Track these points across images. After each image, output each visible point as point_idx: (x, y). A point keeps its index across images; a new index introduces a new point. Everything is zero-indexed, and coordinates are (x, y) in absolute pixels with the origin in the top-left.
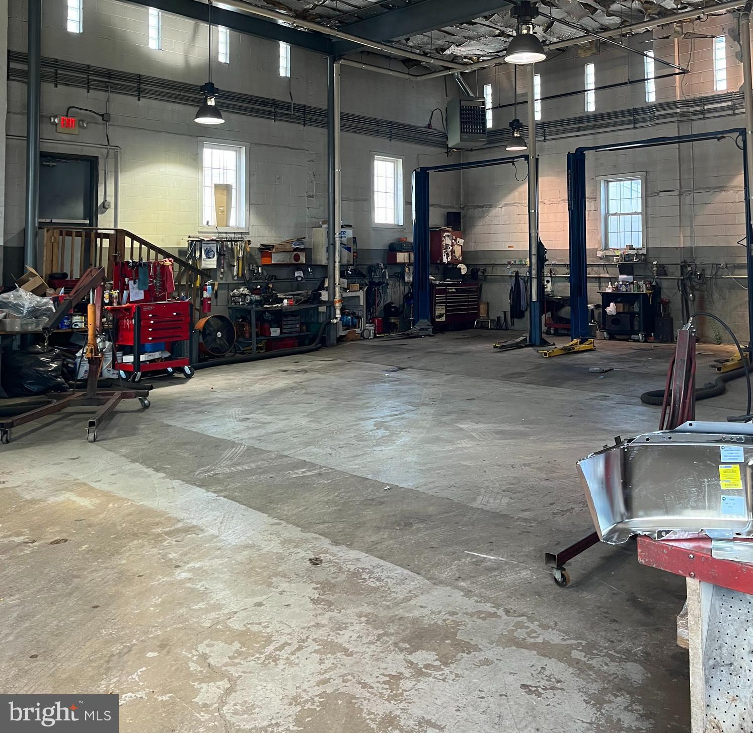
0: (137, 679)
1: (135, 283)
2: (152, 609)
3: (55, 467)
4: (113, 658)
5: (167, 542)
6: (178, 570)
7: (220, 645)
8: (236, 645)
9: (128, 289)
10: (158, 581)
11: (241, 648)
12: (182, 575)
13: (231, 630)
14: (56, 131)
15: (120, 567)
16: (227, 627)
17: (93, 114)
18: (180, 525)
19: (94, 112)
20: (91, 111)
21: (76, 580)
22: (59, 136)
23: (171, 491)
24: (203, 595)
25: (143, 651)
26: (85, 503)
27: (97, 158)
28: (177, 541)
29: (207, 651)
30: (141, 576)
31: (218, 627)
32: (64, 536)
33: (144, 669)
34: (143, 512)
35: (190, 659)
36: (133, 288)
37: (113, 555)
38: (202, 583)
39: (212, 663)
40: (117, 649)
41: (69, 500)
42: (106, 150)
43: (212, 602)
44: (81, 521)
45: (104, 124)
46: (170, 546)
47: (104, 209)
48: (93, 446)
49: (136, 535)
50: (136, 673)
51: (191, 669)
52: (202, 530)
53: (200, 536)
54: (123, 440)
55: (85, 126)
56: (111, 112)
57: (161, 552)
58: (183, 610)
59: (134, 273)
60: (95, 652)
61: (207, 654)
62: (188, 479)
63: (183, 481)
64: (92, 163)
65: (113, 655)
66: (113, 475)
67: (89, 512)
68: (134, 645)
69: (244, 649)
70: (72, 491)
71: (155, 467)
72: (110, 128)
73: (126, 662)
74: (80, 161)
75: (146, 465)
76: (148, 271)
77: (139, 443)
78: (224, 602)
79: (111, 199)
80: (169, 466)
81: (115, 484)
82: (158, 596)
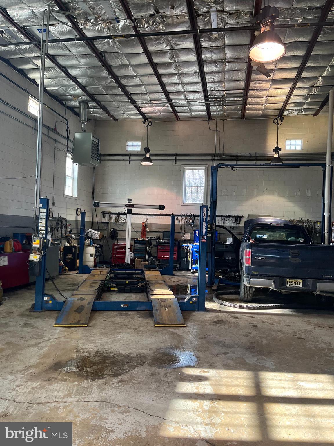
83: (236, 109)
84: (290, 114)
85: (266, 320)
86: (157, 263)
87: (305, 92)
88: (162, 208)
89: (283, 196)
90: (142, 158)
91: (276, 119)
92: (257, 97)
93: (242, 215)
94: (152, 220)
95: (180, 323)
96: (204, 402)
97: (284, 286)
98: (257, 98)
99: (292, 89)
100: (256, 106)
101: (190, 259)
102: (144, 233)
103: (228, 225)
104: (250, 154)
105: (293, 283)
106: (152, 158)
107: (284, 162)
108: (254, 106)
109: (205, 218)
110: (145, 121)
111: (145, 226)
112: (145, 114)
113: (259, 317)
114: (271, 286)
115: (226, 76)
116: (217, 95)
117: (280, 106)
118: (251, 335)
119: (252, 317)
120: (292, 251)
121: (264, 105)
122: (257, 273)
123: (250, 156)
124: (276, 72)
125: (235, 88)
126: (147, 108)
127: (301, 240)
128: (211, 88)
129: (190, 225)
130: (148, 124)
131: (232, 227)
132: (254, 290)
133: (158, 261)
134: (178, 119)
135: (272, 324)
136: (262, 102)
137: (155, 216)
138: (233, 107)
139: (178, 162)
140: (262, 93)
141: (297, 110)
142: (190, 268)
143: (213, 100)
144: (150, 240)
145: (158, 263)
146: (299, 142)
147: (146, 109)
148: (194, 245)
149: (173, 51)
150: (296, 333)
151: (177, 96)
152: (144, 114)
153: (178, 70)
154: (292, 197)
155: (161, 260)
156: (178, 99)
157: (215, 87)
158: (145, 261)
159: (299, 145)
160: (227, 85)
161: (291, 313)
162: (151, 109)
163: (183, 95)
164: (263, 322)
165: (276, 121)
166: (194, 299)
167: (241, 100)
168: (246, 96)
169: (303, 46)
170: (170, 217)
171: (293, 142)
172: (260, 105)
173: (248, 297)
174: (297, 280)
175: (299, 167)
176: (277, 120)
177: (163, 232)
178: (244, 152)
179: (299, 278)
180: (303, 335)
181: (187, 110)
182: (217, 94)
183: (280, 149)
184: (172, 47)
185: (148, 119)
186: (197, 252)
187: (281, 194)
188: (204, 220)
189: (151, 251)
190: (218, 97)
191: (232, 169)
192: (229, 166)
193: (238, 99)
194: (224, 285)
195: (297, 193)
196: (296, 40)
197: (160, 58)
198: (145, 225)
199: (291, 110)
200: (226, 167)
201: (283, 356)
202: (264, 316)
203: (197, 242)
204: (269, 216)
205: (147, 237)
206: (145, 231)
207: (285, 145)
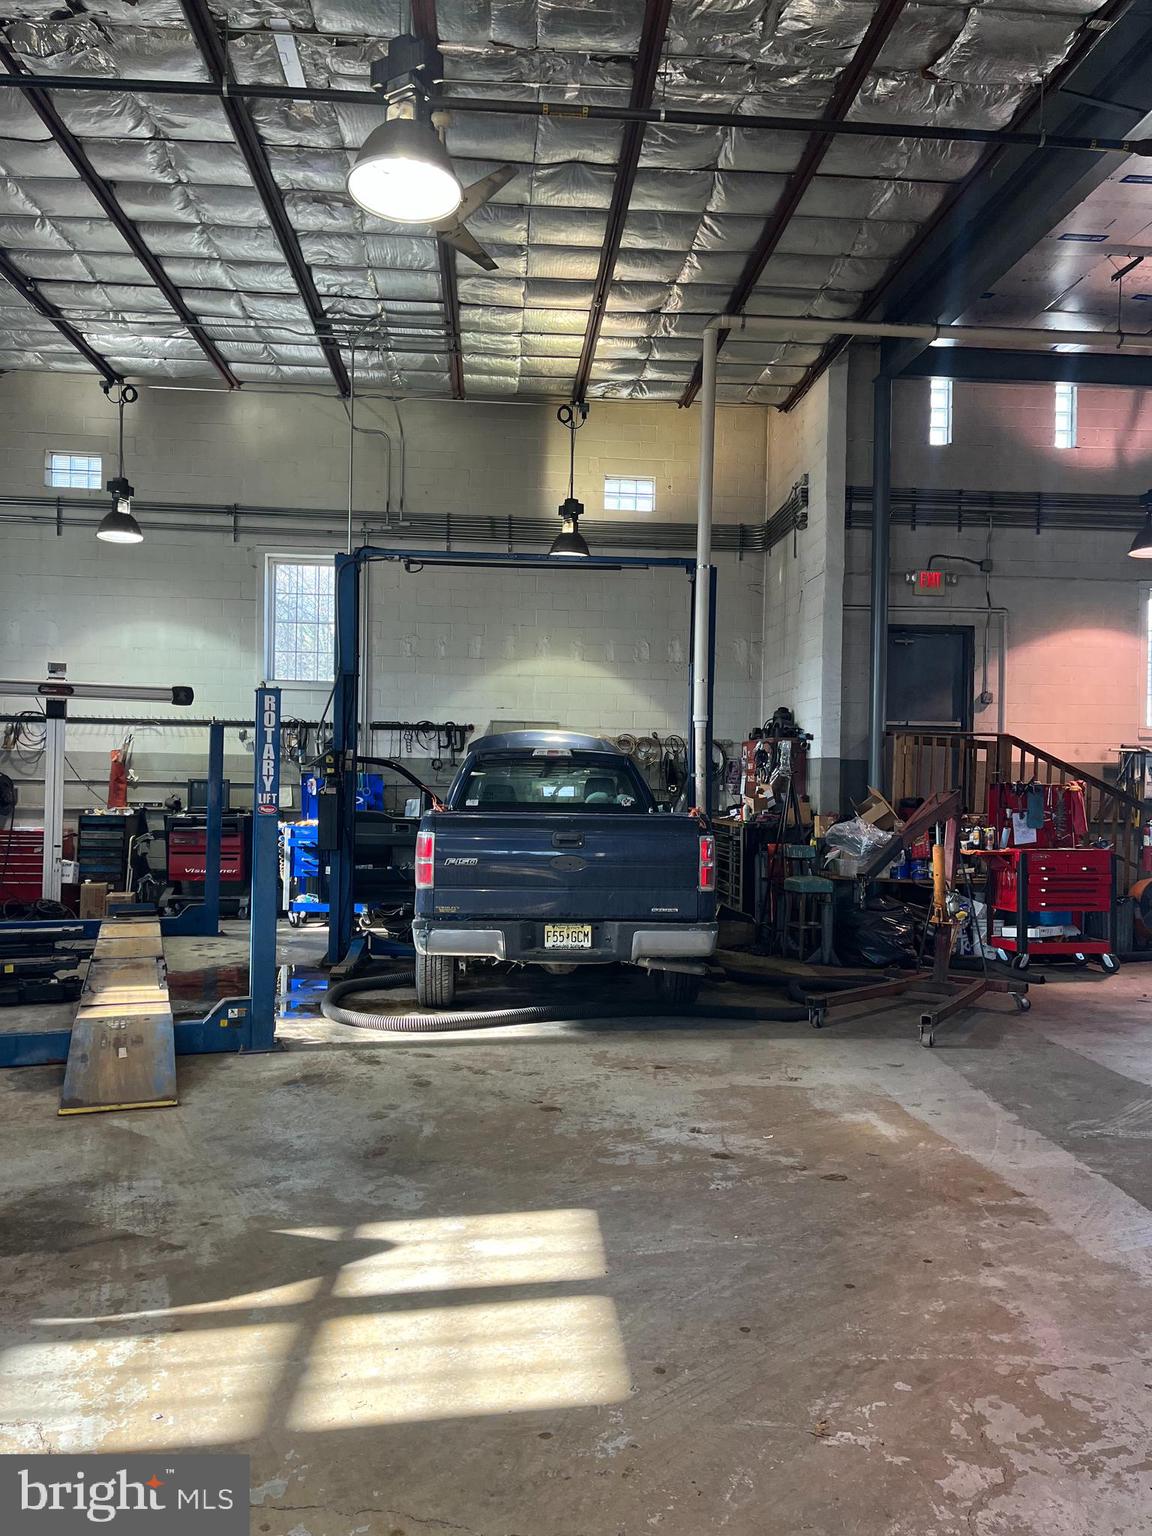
0: (867, 1416)
1: (1022, 818)
2: (927, 1316)
3: (866, 1071)
4: (847, 1371)
5: (985, 1221)
6: (987, 1271)
7: (1009, 1411)
8: (1038, 1422)
9: (1010, 826)
10: (950, 1277)
11: (1043, 1428)
12: (990, 1280)
13: (1038, 1393)
14: (914, 595)
15: (904, 1238)
16: (1032, 1385)
17: (966, 562)
18: (1016, 1201)
19: (968, 560)
20: (963, 559)
21: (838, 1239)
22: (916, 600)
23: (1019, 1145)
24: (1012, 1323)
25: (891, 1377)
26: (888, 1131)
27: (973, 627)
28: (1002, 1225)
29: (988, 1413)
30: (930, 1262)
31: (1019, 1381)
32: (843, 1171)
33: (882, 1404)
34: (966, 1167)
35: (956, 1416)
36: (1020, 825)
37: (900, 1219)
38: (1018, 1303)
39: (989, 1434)
40: (856, 1359)
41: (867, 1122)
42: (986, 615)
43: (1023, 1338)
44: (875, 1157)
45: (983, 577)
46: (988, 1230)
47: (983, 705)
48: (928, 1053)
49: (944, 1199)
50: (868, 1407)
51: (952, 1432)
52: (1047, 1220)
53: (1041, 1228)
54: (973, 1053)
55: (954, 581)
56: (995, 558)
57: (971, 1234)
58: (973, 1336)
59: (1020, 803)
60: (826, 1353)
61: (984, 1417)
62: (1053, 1134)
63: (1043, 1135)
64: (964, 636)
65: (847, 1367)
66: (940, 1100)
67: (890, 1147)
68: (883, 1361)
69: (1048, 1432)
70: (876, 1111)
71: (1006, 1102)
72: (992, 580)
73: (861, 1384)
74: (947, 635)
75: (994, 1096)
76: (1042, 799)
77: (997, 1062)
78: (1043, 1345)
79: (993, 689)
80: (1028, 1107)
81: (939, 1114)
82: (943, 1299)
83: (427, 367)
84: (609, 395)
85: (469, 1063)
86: (168, 895)
87: (638, 328)
88: (182, 695)
89: (597, 660)
90: (101, 515)
91: (564, 407)
92: (492, 330)
93: (468, 724)
94: (146, 742)
95: (161, 1095)
96: (119, 1344)
97: (539, 949)
98: (492, 333)
99: (597, 314)
100: (495, 362)
101: (285, 876)
102: (119, 789)
103: (425, 757)
104: (490, 518)
105: (566, 936)
106: (139, 517)
107: (594, 551)
108: (486, 360)
109: (269, 731)
110: (110, 382)
111: (121, 767)
112: (106, 359)
113: (448, 1054)
114: (496, 948)
115: (374, 252)
116: (355, 312)
117: (572, 366)
118: (393, 1115)
119: (429, 1056)
120: (559, 836)
121: (519, 360)
122: (453, 910)
123: (492, 527)
124: (533, 255)
125: (412, 295)
126: (110, 337)
127: (625, 800)
128: (329, 286)
129: (291, 756)
130: (124, 393)
131: (437, 764)
132: (463, 966)
133: (172, 890)
134: (233, 385)
135: (483, 1073)
136: (511, 350)
137: (160, 728)
138: (420, 358)
139: (243, 537)
140: (502, 317)
141: (626, 384)
142: (285, 907)
143: (347, 328)
144: (142, 815)
145: (171, 897)
146: (647, 488)
147: (108, 342)
148: (300, 828)
149: (165, 145)
150: (545, 1093)
151: (210, 300)
152: (101, 356)
153: (198, 212)
154: (625, 665)
155: (185, 884)
156: (218, 314)
157: (342, 286)
158: (124, 890)
159: (644, 495)
160: (386, 282)
161: (562, 1033)
162: (126, 341)
163: (232, 302)
164: (458, 1068)
165: (565, 415)
166: (236, 1010)
167: (441, 337)
168: (453, 327)
169: (601, 180)
170: (207, 731)
171: (628, 487)
172: (508, 357)
173: (438, 990)
174: (577, 928)
175: (620, 568)
176: (569, 410)
177: (190, 784)
178: (472, 512)
179: (582, 921)
180: (560, 1100)
181: (259, 354)
182: (356, 308)
183: (580, 508)
184: (157, 131)
185: (120, 378)
186: (306, 849)
187: (594, 653)
188: (269, 739)
189: (145, 854)
190: (360, 320)
191: (407, 568)
192: (397, 557)
193: (431, 332)
194: (389, 957)
195: (640, 651)
196: (574, 154)
197: (119, 165)
198: (124, 761)
199: (608, 381)
200: (386, 559)
201: (466, 1170)
202: (469, 1050)
203: (311, 817)
204: (556, 725)
205: (132, 804)
206: (121, 782)
207: (601, 495)
